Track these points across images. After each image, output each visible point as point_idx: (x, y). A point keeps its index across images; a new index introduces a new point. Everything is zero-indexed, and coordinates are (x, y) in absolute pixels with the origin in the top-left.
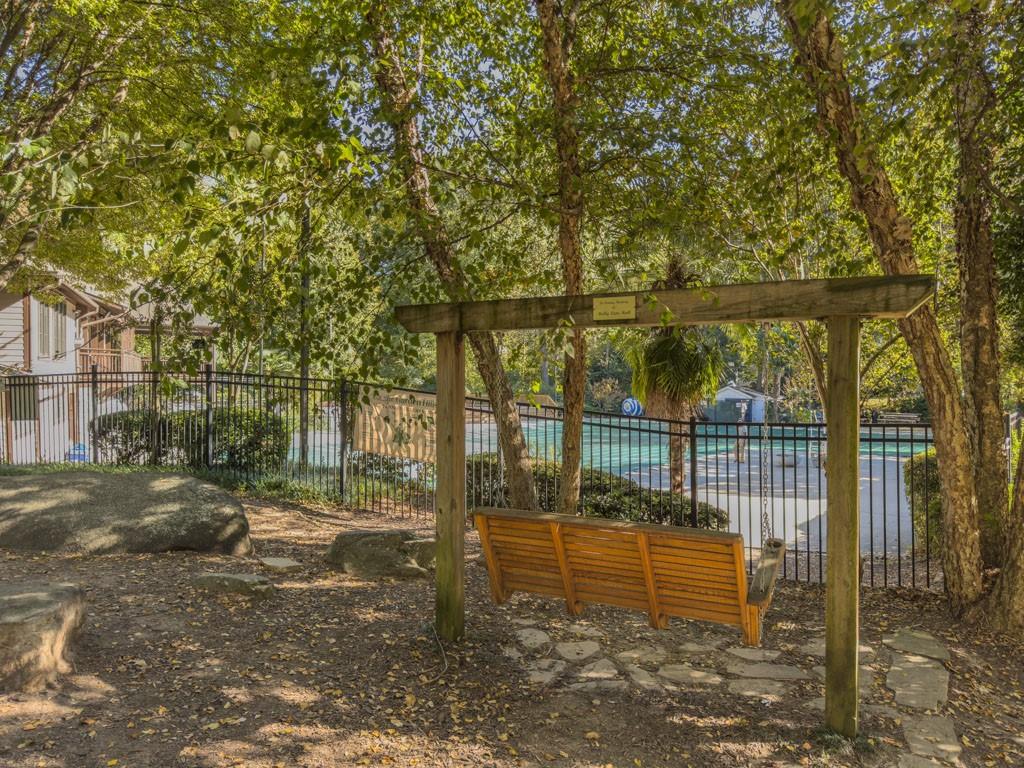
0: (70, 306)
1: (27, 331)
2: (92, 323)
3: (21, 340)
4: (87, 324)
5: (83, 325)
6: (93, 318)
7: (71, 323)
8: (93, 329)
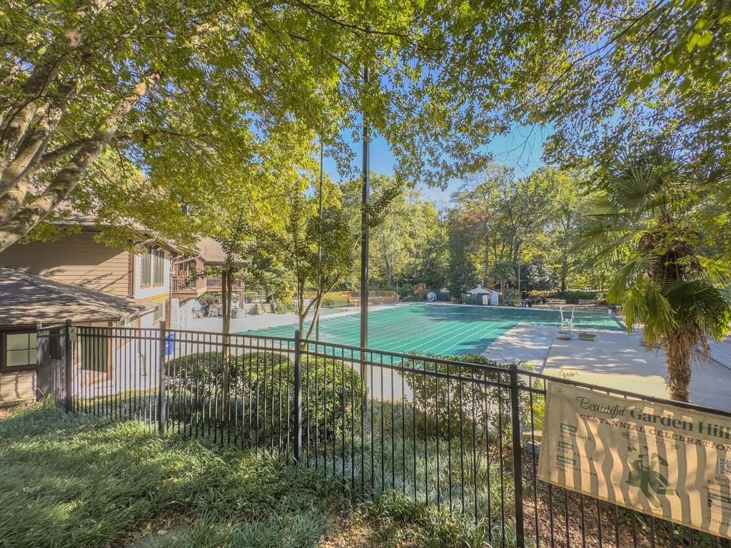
0: (167, 253)
1: (131, 272)
2: (180, 262)
3: (127, 277)
4: (177, 262)
5: (175, 263)
6: (181, 259)
7: (167, 264)
8: (181, 265)
